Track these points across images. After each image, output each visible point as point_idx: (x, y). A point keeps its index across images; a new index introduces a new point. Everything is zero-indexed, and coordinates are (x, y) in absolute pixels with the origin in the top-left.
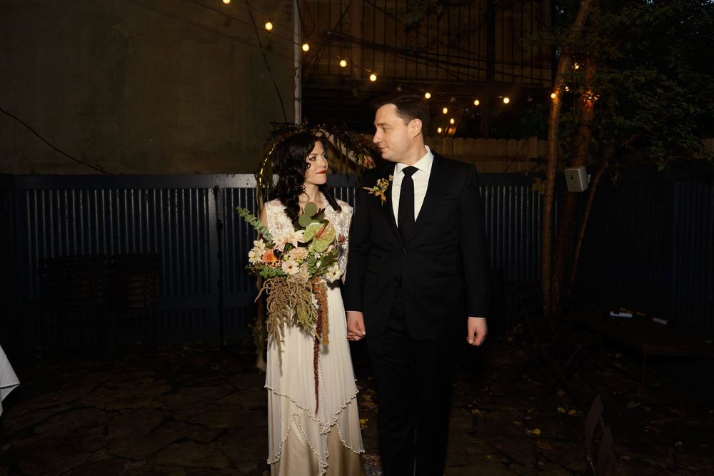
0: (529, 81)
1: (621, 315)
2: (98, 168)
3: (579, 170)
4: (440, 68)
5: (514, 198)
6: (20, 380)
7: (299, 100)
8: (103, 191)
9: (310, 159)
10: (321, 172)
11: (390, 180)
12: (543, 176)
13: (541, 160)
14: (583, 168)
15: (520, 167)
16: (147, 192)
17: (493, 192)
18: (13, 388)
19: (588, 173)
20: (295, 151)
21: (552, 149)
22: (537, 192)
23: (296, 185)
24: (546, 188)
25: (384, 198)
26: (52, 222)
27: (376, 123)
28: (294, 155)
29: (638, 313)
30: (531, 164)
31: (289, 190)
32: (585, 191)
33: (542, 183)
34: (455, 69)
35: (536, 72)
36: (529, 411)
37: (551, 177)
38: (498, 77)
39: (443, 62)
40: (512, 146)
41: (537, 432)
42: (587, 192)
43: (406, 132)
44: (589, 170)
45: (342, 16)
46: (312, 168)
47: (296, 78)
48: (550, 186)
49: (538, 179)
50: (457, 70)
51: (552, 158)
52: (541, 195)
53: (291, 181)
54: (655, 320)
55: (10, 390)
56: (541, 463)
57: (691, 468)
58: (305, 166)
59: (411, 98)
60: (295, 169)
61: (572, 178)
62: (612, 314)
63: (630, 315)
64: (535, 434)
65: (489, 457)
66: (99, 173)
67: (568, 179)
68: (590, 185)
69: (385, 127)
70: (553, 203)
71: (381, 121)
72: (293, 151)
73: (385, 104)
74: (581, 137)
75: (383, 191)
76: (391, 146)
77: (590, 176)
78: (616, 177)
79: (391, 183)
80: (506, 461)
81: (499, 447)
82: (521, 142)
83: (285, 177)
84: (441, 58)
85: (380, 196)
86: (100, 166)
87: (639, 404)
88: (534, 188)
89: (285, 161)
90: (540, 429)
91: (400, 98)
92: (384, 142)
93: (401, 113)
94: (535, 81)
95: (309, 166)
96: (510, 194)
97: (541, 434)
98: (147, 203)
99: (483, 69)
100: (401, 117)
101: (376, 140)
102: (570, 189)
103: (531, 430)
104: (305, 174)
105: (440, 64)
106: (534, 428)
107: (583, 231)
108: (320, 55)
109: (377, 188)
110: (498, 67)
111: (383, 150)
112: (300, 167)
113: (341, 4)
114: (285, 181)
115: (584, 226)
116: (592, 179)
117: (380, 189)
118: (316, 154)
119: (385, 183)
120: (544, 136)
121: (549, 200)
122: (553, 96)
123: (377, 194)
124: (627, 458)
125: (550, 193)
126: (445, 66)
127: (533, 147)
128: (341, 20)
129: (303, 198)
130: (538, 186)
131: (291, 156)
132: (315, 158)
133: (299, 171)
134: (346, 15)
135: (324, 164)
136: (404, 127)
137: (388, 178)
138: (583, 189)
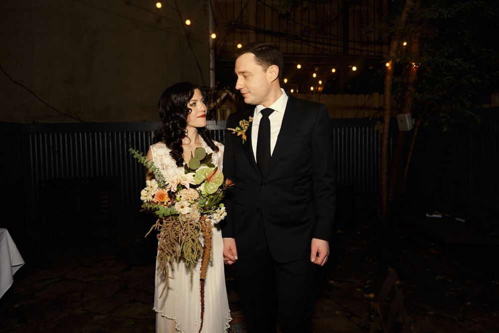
0: (373, 54)
1: (434, 216)
2: (77, 118)
3: (406, 115)
4: (310, 46)
5: (362, 136)
6: (25, 261)
7: (213, 70)
8: (81, 134)
9: (191, 105)
10: (202, 116)
11: (250, 121)
12: (382, 120)
13: (381, 109)
14: (409, 114)
15: (367, 114)
16: (110, 134)
17: (347, 131)
18: (21, 266)
19: (413, 118)
20: (176, 99)
21: (388, 102)
22: (378, 131)
23: (179, 129)
24: (383, 128)
25: (244, 137)
26: (47, 156)
27: (237, 71)
28: (175, 102)
29: (446, 215)
30: (374, 111)
31: (173, 134)
32: (411, 130)
33: (381, 125)
34: (320, 46)
35: (378, 48)
36: (368, 282)
37: (387, 120)
38: (351, 52)
39: (312, 42)
40: (361, 99)
41: (372, 296)
42: (412, 131)
43: (265, 78)
44: (414, 116)
45: (242, 11)
46: (193, 112)
47: (211, 54)
48: (386, 127)
49: (378, 122)
50: (322, 47)
51: (388, 108)
52: (381, 133)
53: (174, 125)
54: (458, 219)
55: (18, 268)
56: (372, 316)
57: (474, 320)
58: (187, 112)
59: (267, 46)
60: (178, 114)
61: (402, 121)
62: (428, 215)
63: (439, 216)
64: (370, 297)
65: (338, 312)
66: (78, 122)
67: (399, 121)
68: (414, 126)
69: (246, 74)
70: (389, 139)
71: (242, 69)
72: (175, 98)
73: (244, 53)
74: (409, 93)
75: (244, 131)
76: (252, 91)
77: (414, 120)
78: (426, 124)
79: (251, 124)
80: (349, 315)
81: (345, 306)
82: (367, 96)
83: (169, 122)
84: (311, 39)
85: (241, 135)
86: (78, 117)
87: (443, 277)
88: (376, 128)
89: (168, 108)
90: (374, 294)
91: (257, 47)
92: (245, 88)
93: (259, 61)
94: (377, 54)
95: (190, 111)
96: (359, 132)
97: (374, 297)
98: (110, 142)
99: (341, 47)
100: (260, 65)
101: (238, 87)
102: (401, 129)
103: (368, 294)
104: (186, 119)
105: (311, 44)
106: (370, 293)
107: (409, 158)
108: (227, 39)
109: (239, 129)
110: (351, 45)
111: (245, 96)
112: (182, 112)
113: (241, 3)
114: (169, 126)
115: (410, 155)
116: (415, 122)
117: (242, 129)
118: (196, 100)
119: (245, 124)
120: (382, 92)
121: (386, 136)
122: (388, 65)
123: (239, 134)
124: (432, 313)
125: (386, 131)
126: (314, 45)
127: (375, 100)
128: (241, 13)
129: (185, 141)
130: (378, 127)
131: (173, 103)
132: (195, 104)
133: (182, 116)
134: (245, 11)
135: (203, 109)
136: (263, 74)
137: (248, 120)
138: (409, 129)
